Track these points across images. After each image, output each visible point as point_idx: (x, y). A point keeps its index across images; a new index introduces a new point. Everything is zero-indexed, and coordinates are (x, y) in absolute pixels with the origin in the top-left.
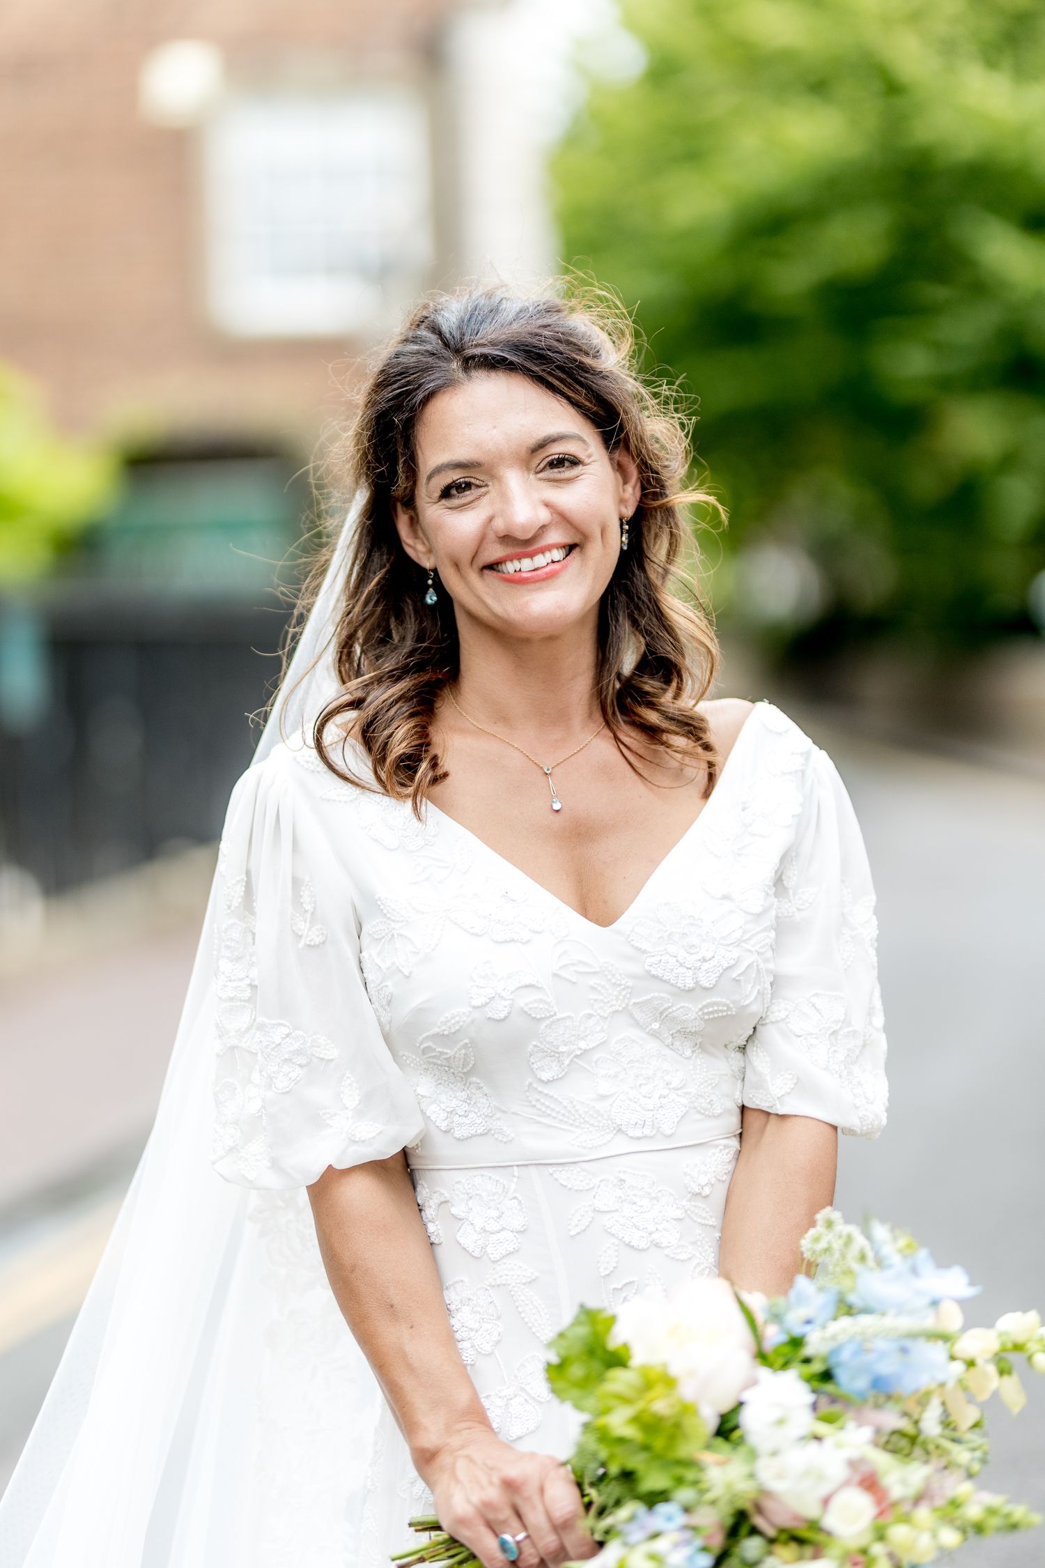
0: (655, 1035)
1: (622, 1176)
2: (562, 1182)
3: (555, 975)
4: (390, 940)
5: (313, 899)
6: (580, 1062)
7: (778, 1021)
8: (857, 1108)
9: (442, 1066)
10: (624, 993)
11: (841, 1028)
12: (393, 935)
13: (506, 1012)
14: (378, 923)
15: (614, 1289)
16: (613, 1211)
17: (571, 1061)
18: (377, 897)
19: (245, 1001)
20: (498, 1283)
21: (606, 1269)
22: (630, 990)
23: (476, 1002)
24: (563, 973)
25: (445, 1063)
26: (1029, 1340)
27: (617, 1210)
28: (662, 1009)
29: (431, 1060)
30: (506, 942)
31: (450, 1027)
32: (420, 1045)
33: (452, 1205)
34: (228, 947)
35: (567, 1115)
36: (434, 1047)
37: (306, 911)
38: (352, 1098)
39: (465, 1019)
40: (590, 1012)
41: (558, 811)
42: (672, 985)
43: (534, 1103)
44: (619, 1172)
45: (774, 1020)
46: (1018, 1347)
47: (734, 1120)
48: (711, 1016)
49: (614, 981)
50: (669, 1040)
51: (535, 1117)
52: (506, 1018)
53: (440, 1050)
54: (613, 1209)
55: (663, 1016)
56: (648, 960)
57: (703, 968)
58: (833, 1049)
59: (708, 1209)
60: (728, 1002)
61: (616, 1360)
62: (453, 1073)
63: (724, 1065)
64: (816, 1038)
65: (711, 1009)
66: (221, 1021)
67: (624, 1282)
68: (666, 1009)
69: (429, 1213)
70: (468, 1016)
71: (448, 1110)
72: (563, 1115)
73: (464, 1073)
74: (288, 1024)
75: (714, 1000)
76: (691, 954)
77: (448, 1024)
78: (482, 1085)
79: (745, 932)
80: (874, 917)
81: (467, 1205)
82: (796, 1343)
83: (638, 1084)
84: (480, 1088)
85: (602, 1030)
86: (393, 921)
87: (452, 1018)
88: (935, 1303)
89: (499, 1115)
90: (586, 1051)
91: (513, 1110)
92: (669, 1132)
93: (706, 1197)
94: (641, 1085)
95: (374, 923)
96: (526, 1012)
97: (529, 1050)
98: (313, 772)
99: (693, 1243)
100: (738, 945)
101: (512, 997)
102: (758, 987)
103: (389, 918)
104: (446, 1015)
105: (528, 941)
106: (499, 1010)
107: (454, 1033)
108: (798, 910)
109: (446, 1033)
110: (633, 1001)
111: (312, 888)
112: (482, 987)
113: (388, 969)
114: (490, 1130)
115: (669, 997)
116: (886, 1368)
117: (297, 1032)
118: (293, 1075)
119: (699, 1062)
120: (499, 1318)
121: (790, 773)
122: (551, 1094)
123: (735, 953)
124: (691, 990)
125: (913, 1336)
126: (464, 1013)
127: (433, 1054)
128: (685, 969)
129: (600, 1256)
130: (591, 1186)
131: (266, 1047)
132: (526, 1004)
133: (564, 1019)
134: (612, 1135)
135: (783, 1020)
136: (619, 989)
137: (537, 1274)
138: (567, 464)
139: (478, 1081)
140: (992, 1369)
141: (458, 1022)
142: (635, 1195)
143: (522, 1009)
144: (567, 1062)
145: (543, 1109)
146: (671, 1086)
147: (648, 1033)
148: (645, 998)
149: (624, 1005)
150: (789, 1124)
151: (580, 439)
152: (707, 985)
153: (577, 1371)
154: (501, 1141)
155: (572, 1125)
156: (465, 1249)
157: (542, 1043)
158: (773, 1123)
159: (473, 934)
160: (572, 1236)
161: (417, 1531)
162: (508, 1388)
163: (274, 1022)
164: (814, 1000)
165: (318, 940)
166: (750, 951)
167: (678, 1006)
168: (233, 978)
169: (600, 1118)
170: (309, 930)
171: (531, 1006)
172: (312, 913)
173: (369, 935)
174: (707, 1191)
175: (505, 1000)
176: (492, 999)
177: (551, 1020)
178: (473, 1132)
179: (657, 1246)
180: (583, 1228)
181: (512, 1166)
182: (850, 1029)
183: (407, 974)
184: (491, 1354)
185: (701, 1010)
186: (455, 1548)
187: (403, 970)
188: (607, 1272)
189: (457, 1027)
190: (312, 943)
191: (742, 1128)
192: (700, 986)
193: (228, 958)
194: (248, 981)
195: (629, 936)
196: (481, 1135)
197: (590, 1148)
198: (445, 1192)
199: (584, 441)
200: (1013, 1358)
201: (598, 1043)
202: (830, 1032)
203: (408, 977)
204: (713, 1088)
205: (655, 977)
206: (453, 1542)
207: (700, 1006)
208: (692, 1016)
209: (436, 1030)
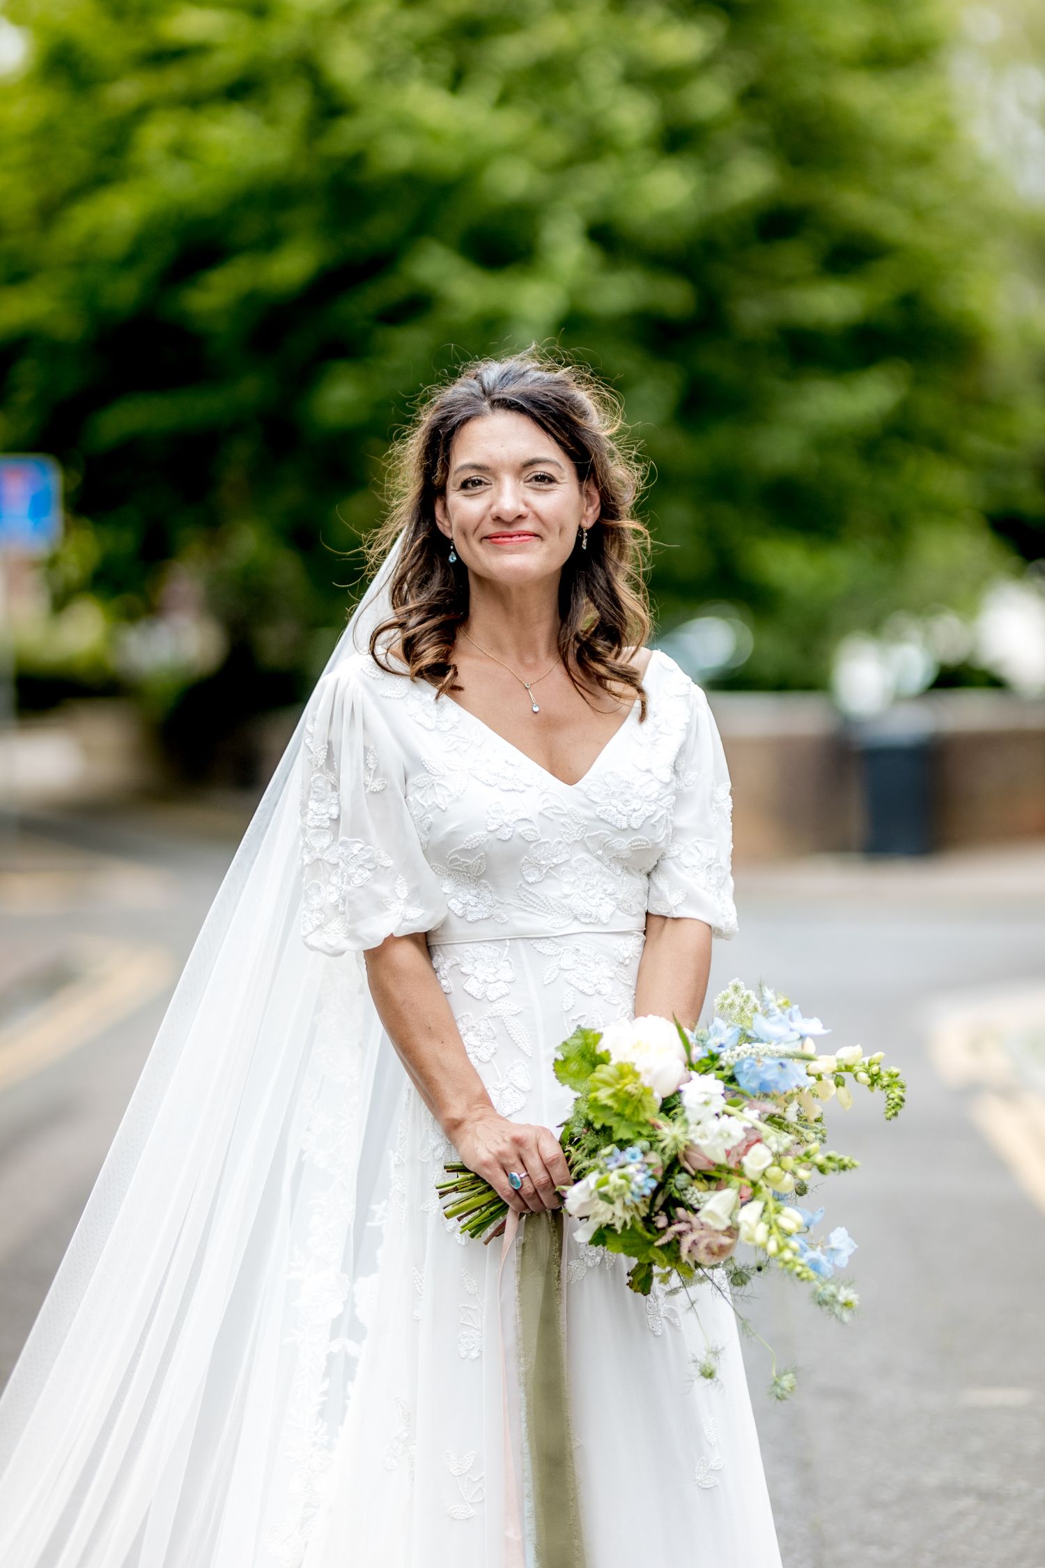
0: (599, 858)
1: (578, 947)
2: (538, 949)
3: (540, 814)
4: (431, 787)
5: (377, 761)
6: (552, 872)
7: (673, 858)
8: (724, 916)
9: (462, 872)
10: (582, 829)
11: (714, 864)
12: (433, 784)
13: (509, 836)
14: (421, 777)
15: (573, 1020)
16: (572, 970)
17: (547, 871)
18: (422, 759)
19: (327, 829)
20: (494, 1015)
21: (567, 1006)
22: (585, 827)
23: (492, 828)
24: (546, 813)
25: (465, 870)
26: (854, 1065)
27: (574, 969)
28: (604, 842)
29: (456, 868)
30: (509, 790)
31: (472, 845)
32: (449, 857)
33: (462, 966)
34: (315, 792)
35: (543, 906)
36: (459, 858)
37: (370, 769)
38: (403, 892)
39: (483, 839)
40: (561, 840)
41: (536, 713)
42: (613, 826)
43: (522, 897)
44: (576, 944)
45: (670, 856)
46: (848, 1068)
47: (643, 919)
48: (636, 848)
49: (576, 820)
50: (608, 863)
51: (523, 907)
52: (510, 839)
53: (464, 860)
54: (572, 968)
55: (605, 846)
56: (599, 808)
57: (633, 816)
58: (709, 876)
59: (627, 974)
60: (647, 839)
61: (601, 1060)
62: (469, 877)
63: (640, 883)
64: (698, 869)
65: (636, 844)
66: (310, 842)
67: (579, 1016)
68: (608, 842)
69: (442, 973)
70: (485, 837)
71: (464, 902)
72: (541, 906)
73: (477, 877)
74: (362, 842)
75: (639, 837)
76: (626, 806)
77: (471, 842)
78: (488, 885)
79: (660, 794)
80: (730, 797)
81: (473, 965)
82: (714, 1058)
83: (587, 889)
84: (487, 887)
85: (567, 853)
86: (434, 775)
87: (474, 838)
88: (802, 1038)
89: (498, 905)
90: (556, 865)
91: (508, 902)
92: (605, 921)
93: (627, 966)
94: (588, 890)
95: (419, 777)
96: (522, 836)
97: (522, 862)
98: (374, 678)
99: (620, 995)
100: (655, 802)
101: (514, 826)
102: (666, 831)
103: (431, 774)
104: (471, 836)
105: (523, 791)
106: (506, 834)
107: (474, 849)
108: (686, 786)
109: (469, 848)
110: (587, 835)
111: (375, 754)
112: (495, 819)
113: (429, 806)
114: (492, 915)
115: (611, 833)
116: (769, 1076)
117: (368, 847)
118: (365, 876)
119: (625, 879)
120: (494, 1038)
121: (681, 696)
122: (533, 892)
123: (654, 808)
124: (625, 830)
125: (788, 1056)
126: (483, 835)
127: (459, 863)
128: (622, 816)
129: (564, 998)
130: (558, 953)
131: (347, 856)
132: (523, 831)
133: (545, 843)
134: (569, 922)
135: (676, 857)
136: (579, 826)
137: (522, 1009)
138: (546, 480)
139: (486, 882)
140: (832, 1082)
141: (478, 841)
142: (585, 960)
143: (520, 834)
144: (545, 871)
145: (528, 901)
146: (607, 892)
147: (594, 857)
148: (595, 833)
149: (581, 837)
150: (681, 923)
151: (558, 464)
152: (635, 827)
153: (573, 1067)
154: (499, 923)
155: (546, 913)
156: (470, 994)
157: (530, 858)
158: (669, 926)
159: (487, 785)
160: (545, 985)
161: (448, 1171)
162: (502, 1083)
163: (353, 840)
164: (697, 844)
165: (379, 788)
166: (662, 807)
167: (616, 840)
168: (318, 813)
169: (564, 909)
170: (373, 781)
171: (525, 832)
172: (375, 771)
173: (414, 784)
174: (627, 962)
175: (510, 827)
176: (501, 826)
177: (537, 843)
178: (480, 917)
179: (599, 993)
180: (553, 980)
181: (505, 939)
182: (719, 864)
183: (444, 809)
184: (489, 1062)
185: (630, 843)
186: (478, 1182)
187: (441, 806)
188: (568, 1008)
189: (477, 844)
190: (375, 790)
191: (646, 927)
192: (631, 827)
193: (315, 800)
194: (328, 816)
195: (586, 792)
196: (486, 919)
197: (558, 928)
198: (456, 958)
199: (560, 467)
200: (846, 1075)
201: (564, 860)
202: (707, 865)
203: (444, 811)
204: (632, 897)
205: (602, 820)
206: (477, 1178)
207: (630, 841)
208: (624, 847)
209: (463, 846)
